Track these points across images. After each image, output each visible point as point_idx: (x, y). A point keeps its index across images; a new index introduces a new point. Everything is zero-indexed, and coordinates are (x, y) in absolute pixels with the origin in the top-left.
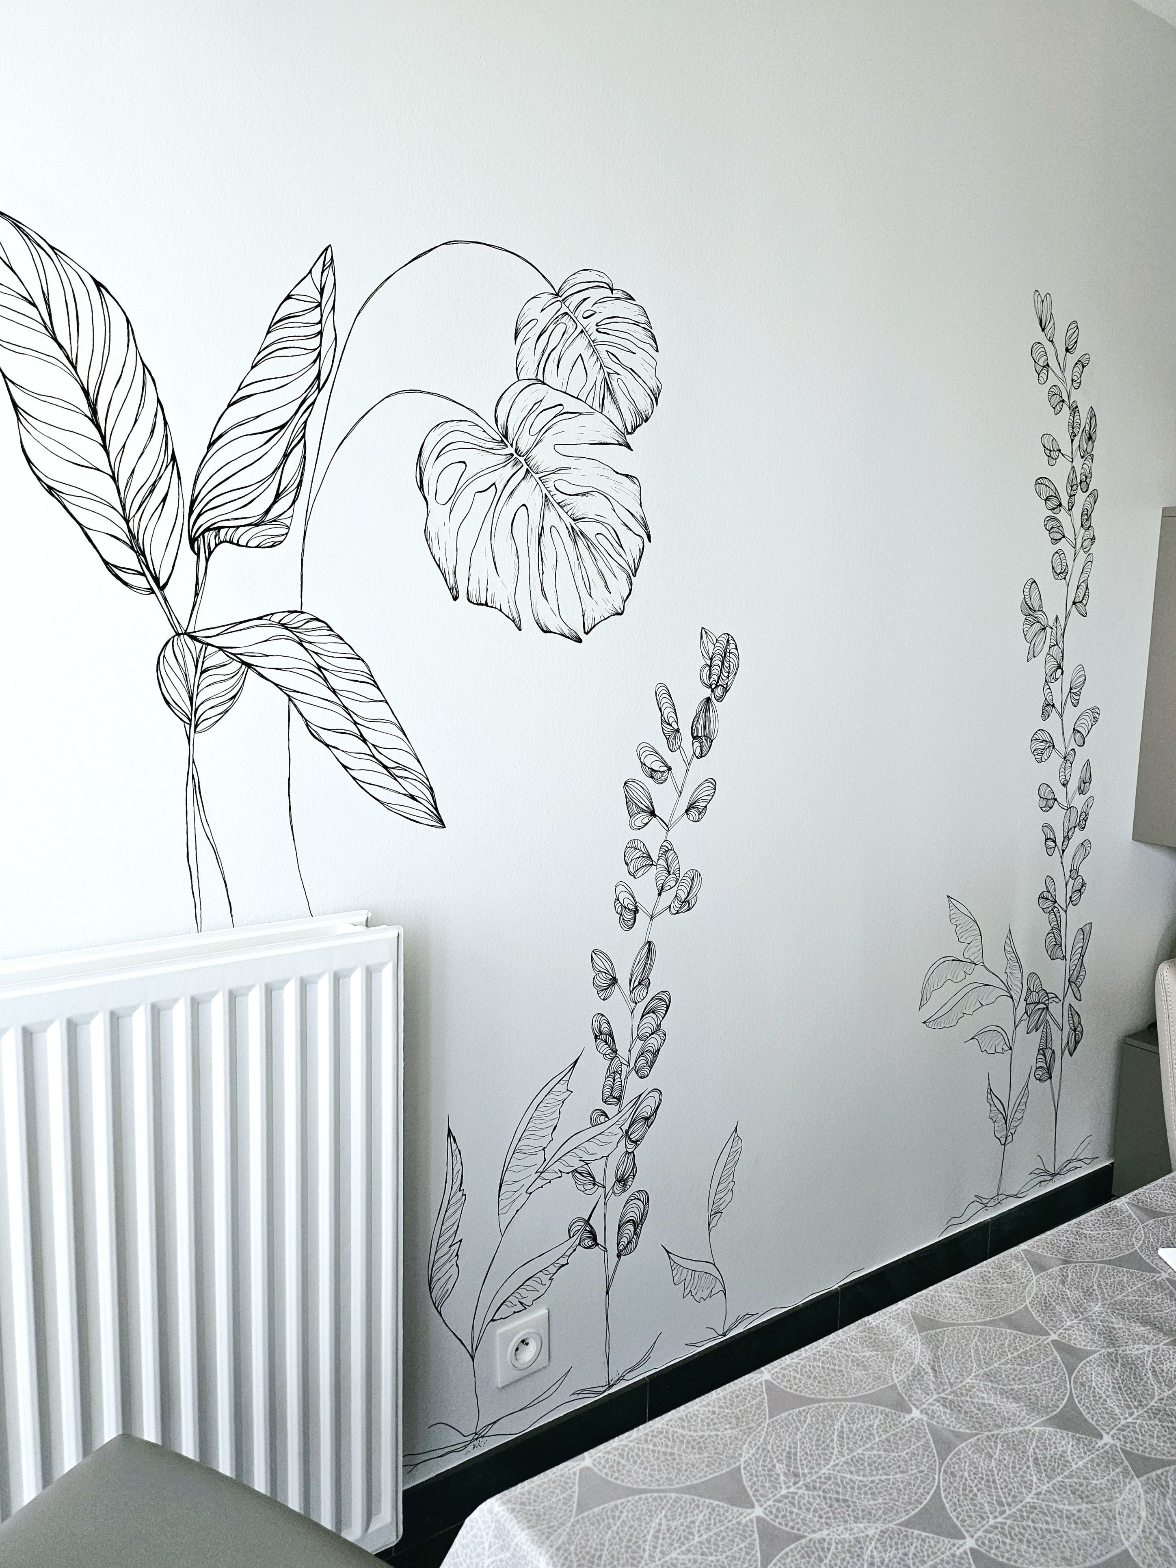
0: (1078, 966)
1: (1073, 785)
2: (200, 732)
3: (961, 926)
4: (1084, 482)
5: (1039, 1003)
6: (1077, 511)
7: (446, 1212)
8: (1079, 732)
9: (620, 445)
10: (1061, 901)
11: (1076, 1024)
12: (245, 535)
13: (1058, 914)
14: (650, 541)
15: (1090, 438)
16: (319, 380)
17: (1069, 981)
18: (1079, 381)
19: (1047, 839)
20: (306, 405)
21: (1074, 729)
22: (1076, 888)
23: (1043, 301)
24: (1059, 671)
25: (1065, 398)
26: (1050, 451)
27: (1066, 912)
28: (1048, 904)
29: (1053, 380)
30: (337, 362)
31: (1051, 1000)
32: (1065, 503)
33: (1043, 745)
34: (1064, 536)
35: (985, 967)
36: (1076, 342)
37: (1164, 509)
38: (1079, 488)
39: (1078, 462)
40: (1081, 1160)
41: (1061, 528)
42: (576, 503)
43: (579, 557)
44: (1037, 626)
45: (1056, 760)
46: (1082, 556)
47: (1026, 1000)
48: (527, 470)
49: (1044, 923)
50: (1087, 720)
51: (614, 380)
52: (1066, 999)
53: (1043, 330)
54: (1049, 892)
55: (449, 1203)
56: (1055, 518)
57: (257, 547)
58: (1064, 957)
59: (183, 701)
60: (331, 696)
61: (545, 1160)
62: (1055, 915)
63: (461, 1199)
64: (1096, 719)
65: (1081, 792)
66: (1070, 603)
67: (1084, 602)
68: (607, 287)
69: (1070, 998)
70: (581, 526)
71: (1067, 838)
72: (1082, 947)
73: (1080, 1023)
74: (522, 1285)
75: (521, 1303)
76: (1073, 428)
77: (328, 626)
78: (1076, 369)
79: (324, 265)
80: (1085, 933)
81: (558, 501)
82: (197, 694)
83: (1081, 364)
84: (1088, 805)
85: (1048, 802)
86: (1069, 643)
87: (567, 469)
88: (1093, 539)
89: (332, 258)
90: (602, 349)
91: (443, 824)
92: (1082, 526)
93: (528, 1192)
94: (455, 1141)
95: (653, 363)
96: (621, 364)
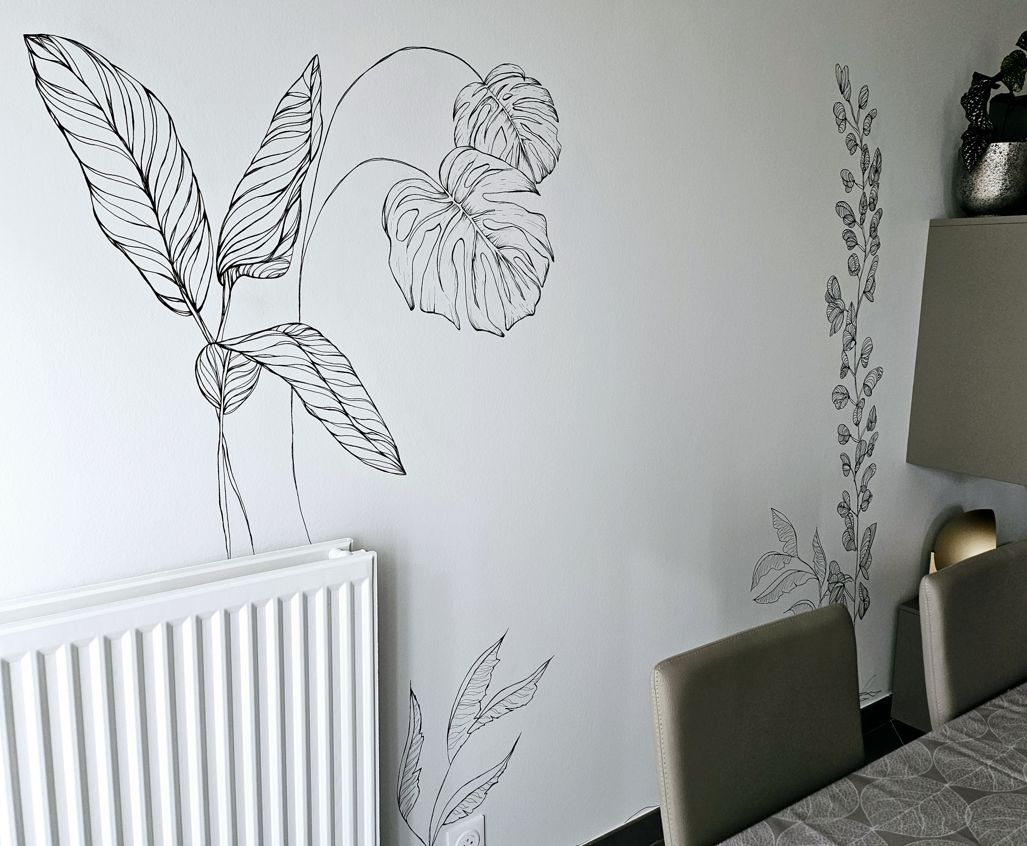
0: (867, 555)
1: (863, 424)
2: (227, 414)
3: (781, 529)
4: (872, 204)
5: (838, 582)
6: (867, 225)
7: (410, 749)
8: (867, 386)
9: (531, 191)
10: (854, 508)
11: (865, 596)
12: (257, 270)
13: (852, 518)
14: (553, 261)
15: (876, 171)
16: (310, 153)
17: (860, 566)
18: (868, 129)
19: (844, 465)
20: (301, 173)
21: (864, 384)
22: (864, 499)
23: (842, 72)
24: (854, 342)
25: (859, 142)
26: (847, 182)
27: (857, 516)
28: (845, 511)
29: (849, 130)
30: (323, 141)
31: (846, 580)
32: (858, 220)
33: (840, 397)
34: (857, 244)
35: (799, 558)
36: (867, 101)
37: (931, 220)
38: (868, 208)
39: (868, 189)
40: (868, 694)
41: (855, 238)
42: (499, 236)
43: (502, 275)
44: (837, 311)
45: (850, 407)
46: (870, 258)
47: (828, 581)
48: (463, 213)
49: (841, 525)
50: (873, 376)
51: (527, 146)
52: (857, 580)
53: (842, 93)
54: (845, 502)
55: (412, 743)
56: (852, 232)
57: (267, 278)
58: (856, 549)
59: (215, 391)
60: (323, 384)
61: (481, 709)
62: (850, 519)
63: (420, 740)
64: (880, 376)
65: (869, 429)
66: (861, 292)
67: (872, 291)
68: (521, 76)
69: (861, 578)
70: (503, 252)
71: (858, 463)
72: (869, 541)
73: (867, 596)
74: (465, 798)
75: (464, 811)
76: (864, 164)
77: (320, 333)
78: (867, 121)
79: (313, 70)
80: (872, 530)
81: (486, 235)
82: (225, 386)
83: (871, 117)
84: (874, 438)
85: (845, 437)
86: (860, 322)
87: (492, 211)
88: (878, 245)
89: (318, 65)
90: (517, 122)
91: (404, 472)
92: (870, 235)
93: (469, 732)
94: (416, 699)
95: (555, 131)
96: (531, 133)
